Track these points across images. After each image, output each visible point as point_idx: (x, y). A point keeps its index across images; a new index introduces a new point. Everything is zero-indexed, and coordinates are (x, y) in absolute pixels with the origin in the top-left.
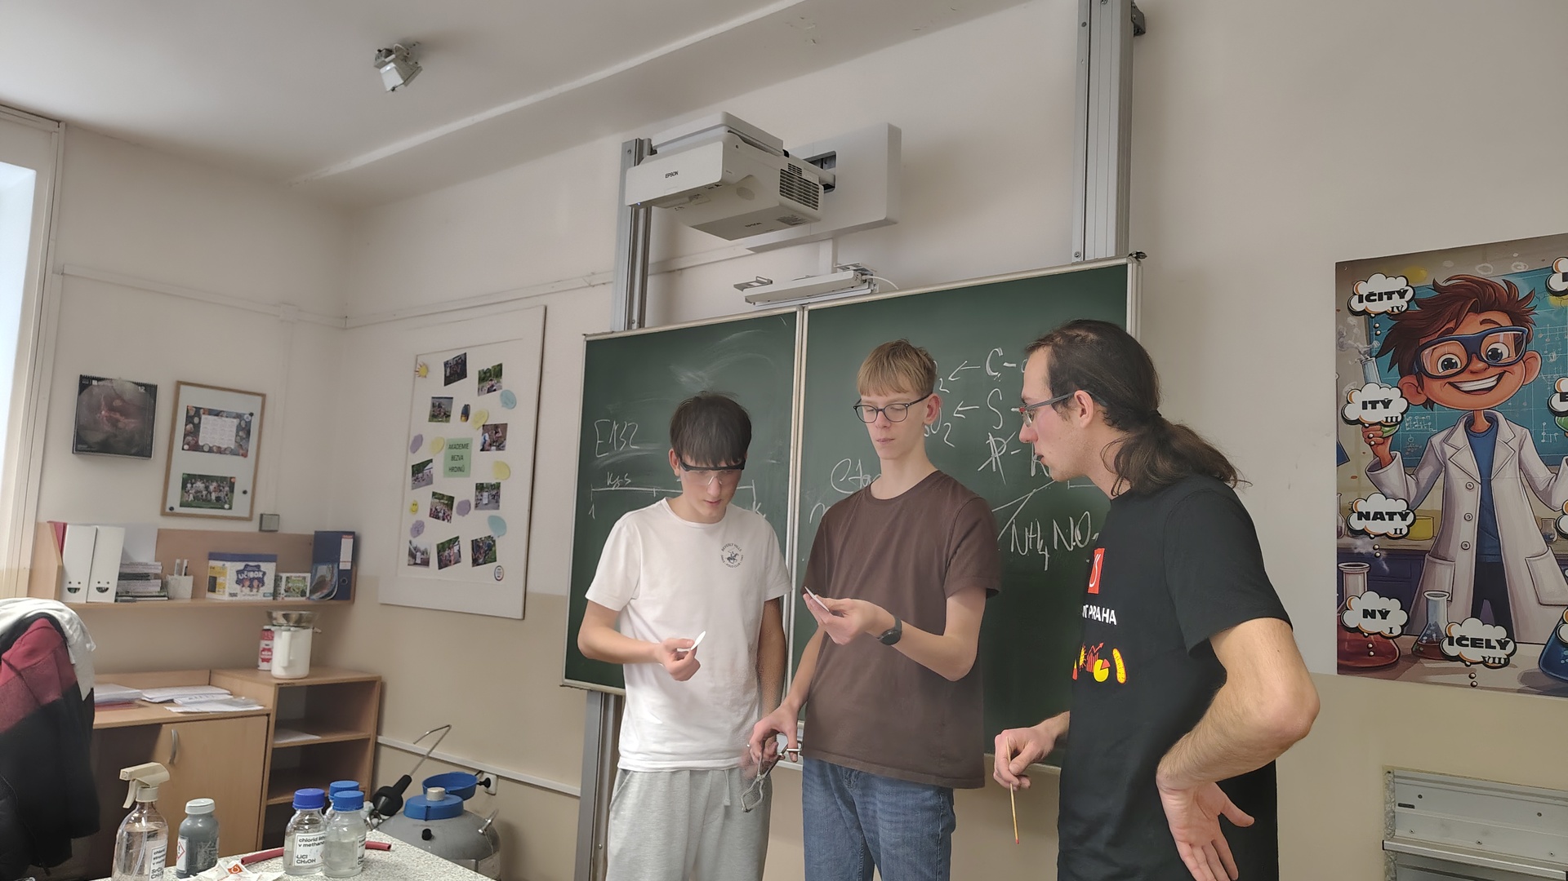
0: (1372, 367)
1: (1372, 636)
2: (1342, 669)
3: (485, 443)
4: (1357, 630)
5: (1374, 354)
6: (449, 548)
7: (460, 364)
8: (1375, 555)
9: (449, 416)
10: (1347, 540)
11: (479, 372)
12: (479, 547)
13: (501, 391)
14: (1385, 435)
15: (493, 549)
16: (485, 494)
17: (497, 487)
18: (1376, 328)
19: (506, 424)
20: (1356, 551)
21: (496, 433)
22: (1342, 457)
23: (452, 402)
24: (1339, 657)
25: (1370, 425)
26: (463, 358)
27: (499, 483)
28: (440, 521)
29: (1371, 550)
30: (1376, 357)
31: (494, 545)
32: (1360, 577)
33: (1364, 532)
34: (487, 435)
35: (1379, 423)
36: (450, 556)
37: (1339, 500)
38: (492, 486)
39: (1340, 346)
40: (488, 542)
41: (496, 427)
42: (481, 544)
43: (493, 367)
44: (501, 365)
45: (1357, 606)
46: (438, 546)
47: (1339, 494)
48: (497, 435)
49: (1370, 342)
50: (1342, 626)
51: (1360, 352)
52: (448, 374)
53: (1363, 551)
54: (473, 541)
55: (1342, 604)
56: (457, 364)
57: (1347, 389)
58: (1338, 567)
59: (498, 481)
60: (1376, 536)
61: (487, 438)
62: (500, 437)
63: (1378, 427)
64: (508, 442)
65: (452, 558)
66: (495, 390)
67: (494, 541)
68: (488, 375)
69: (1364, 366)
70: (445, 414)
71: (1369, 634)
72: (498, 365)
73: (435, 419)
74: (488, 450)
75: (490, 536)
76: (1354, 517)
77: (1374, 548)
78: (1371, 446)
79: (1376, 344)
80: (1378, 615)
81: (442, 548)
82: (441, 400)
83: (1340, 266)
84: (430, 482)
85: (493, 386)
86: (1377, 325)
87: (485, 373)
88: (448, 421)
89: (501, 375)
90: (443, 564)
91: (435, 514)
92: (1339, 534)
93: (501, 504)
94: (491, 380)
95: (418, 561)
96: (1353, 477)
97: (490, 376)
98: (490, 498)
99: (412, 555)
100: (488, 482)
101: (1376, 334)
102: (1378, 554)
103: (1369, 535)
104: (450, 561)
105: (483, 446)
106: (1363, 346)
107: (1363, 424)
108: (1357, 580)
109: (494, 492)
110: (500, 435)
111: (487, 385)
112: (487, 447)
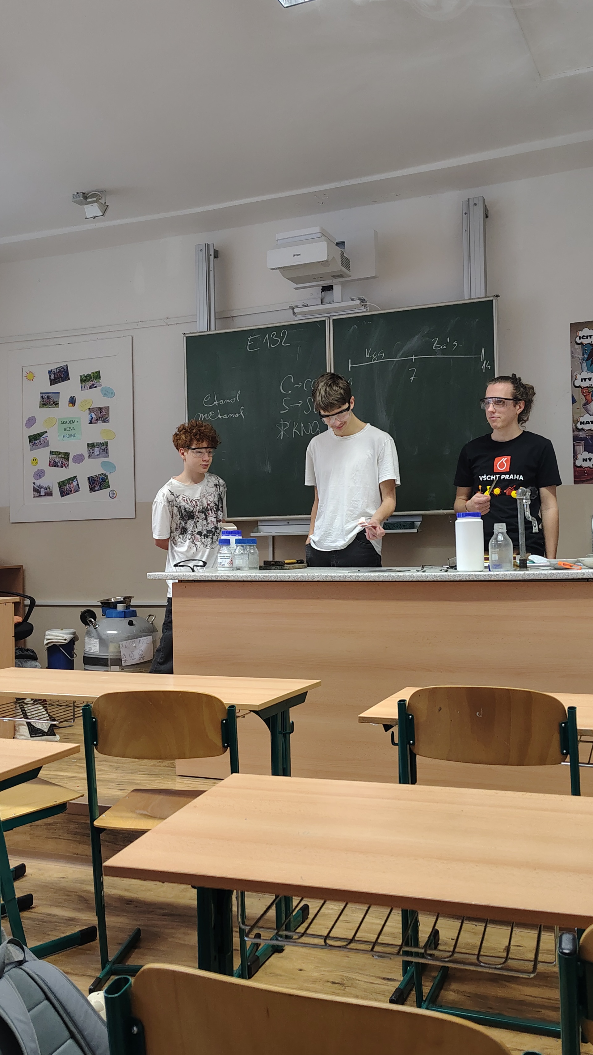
0: (584, 364)
1: (586, 469)
2: (575, 482)
3: (92, 419)
4: (581, 467)
5: (585, 360)
6: (69, 484)
7: (63, 371)
8: (586, 437)
9: (58, 404)
10: (576, 433)
11: (81, 376)
12: (95, 481)
13: (101, 387)
14: (589, 391)
15: (107, 481)
16: (96, 449)
17: (106, 444)
18: (585, 349)
19: (109, 407)
20: (580, 437)
21: (101, 412)
22: (574, 401)
23: (59, 396)
24: (574, 478)
25: (584, 388)
26: (65, 368)
27: (107, 442)
28: (60, 469)
29: (585, 436)
30: (586, 361)
31: (107, 478)
32: (581, 447)
33: (582, 429)
34: (93, 414)
35: (587, 387)
36: (70, 488)
37: (573, 417)
38: (101, 444)
39: (572, 357)
40: (101, 477)
41: (100, 409)
42: (96, 479)
43: (92, 373)
44: (99, 372)
45: (580, 457)
46: (59, 483)
47: (573, 415)
48: (102, 414)
49: (583, 355)
50: (575, 466)
51: (580, 359)
52: (52, 378)
53: (582, 436)
54: (89, 478)
55: (575, 458)
56: (60, 371)
57: (575, 374)
58: (573, 444)
59: (106, 441)
60: (587, 430)
61: (93, 415)
62: (105, 415)
63: (587, 388)
64: (111, 418)
65: (73, 489)
66: (96, 387)
67: (107, 476)
68: (89, 378)
69: (581, 365)
70: (54, 403)
71: (585, 468)
72: (96, 372)
73: (45, 406)
74: (95, 423)
75: (103, 474)
76: (579, 425)
77: (586, 435)
78: (584, 395)
79: (586, 356)
80: (588, 460)
81: (62, 485)
82: (50, 394)
83: (571, 324)
84: (47, 444)
85: (94, 385)
86: (586, 348)
87: (86, 377)
88: (58, 407)
89: (100, 378)
90: (63, 493)
91: (53, 464)
92: (573, 431)
93: (109, 454)
94: (92, 381)
95: (43, 494)
96: (578, 408)
97: (91, 378)
98: (101, 451)
99: (37, 490)
100: (97, 442)
101: (586, 352)
102: (588, 437)
103: (584, 430)
104: (71, 491)
105: (91, 421)
106: (581, 357)
107: (581, 387)
108: (580, 448)
109: (103, 448)
110: (105, 413)
111: (89, 384)
112: (94, 420)
